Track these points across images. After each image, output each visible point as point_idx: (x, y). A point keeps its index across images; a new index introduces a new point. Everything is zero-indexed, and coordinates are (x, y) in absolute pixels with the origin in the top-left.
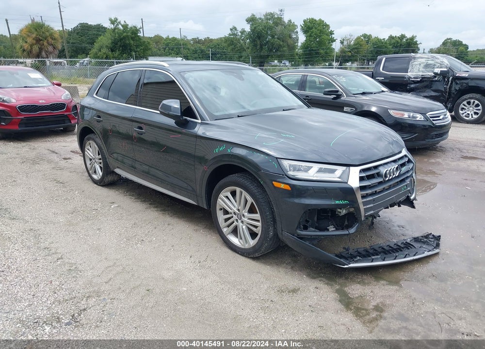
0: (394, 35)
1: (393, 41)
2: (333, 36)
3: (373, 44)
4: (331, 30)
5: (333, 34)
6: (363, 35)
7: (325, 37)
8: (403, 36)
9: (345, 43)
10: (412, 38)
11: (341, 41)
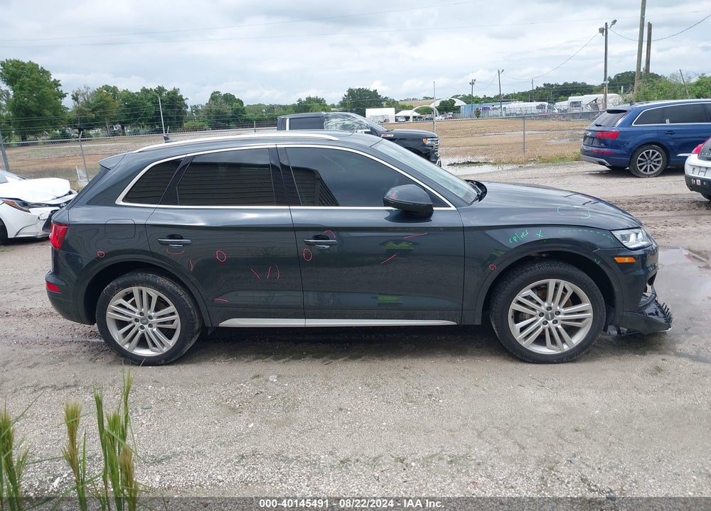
0: (148, 88)
1: (149, 96)
2: (60, 88)
3: (123, 100)
4: (55, 80)
5: (60, 85)
6: (103, 87)
7: (46, 89)
8: (161, 90)
9: (81, 99)
10: (175, 92)
11: (73, 95)
